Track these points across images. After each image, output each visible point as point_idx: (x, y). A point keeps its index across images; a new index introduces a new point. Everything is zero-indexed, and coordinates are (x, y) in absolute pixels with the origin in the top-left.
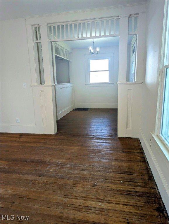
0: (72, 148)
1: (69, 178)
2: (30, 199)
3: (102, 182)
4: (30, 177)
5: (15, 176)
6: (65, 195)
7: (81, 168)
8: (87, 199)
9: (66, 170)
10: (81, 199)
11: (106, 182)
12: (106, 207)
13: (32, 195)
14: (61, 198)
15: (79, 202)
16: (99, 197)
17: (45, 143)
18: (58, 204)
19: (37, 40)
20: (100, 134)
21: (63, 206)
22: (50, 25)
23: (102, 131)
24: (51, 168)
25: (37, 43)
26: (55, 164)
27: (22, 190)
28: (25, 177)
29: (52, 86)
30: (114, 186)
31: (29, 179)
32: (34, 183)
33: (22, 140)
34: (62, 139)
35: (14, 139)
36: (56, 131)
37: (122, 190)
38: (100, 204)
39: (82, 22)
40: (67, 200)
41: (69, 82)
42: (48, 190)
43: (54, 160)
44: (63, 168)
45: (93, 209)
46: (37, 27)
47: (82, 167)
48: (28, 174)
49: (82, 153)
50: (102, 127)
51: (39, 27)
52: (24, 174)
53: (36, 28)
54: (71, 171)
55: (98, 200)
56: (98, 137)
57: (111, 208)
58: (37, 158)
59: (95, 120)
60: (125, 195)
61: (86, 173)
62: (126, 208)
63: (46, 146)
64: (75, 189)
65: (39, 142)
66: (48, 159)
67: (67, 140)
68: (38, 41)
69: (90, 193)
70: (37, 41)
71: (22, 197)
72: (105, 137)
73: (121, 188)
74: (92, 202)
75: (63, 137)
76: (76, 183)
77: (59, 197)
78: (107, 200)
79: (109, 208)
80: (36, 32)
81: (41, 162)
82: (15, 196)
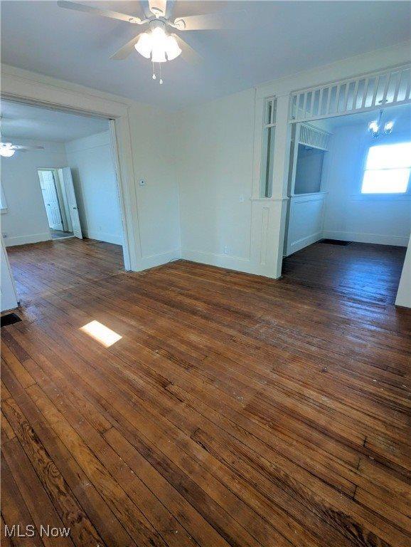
0: (299, 305)
1: (285, 349)
2: (228, 360)
3: (338, 370)
4: (232, 332)
5: (214, 325)
6: (273, 369)
7: (307, 340)
8: (305, 385)
9: (283, 337)
10: (295, 382)
11: (344, 372)
12: (333, 406)
13: (229, 355)
14: (268, 371)
15: (291, 385)
16: (325, 389)
17: (259, 290)
18: (261, 377)
19: (270, 123)
20: (358, 292)
21: (268, 382)
22: (294, 94)
23: (364, 289)
24: (261, 327)
25: (270, 129)
26: (268, 323)
27: (219, 345)
28: (225, 330)
29: (284, 200)
30: (357, 383)
31: (230, 334)
32: (234, 341)
33: (228, 278)
34: (287, 289)
35: (218, 276)
36: (280, 275)
37: (371, 393)
38: (325, 399)
39: (357, 79)
40: (275, 376)
41: (318, 190)
42: (251, 355)
43: (268, 318)
44: (279, 332)
45: (311, 401)
46: (272, 100)
47: (310, 339)
48: (229, 326)
49: (315, 319)
50: (367, 280)
51: (276, 101)
52: (224, 325)
53: (270, 103)
54: (290, 341)
55: (322, 391)
56: (353, 297)
57: (340, 410)
58: (245, 309)
59: (356, 266)
60: (375, 401)
61: (313, 349)
62: (368, 421)
63: (260, 294)
64: (291, 366)
65: (250, 287)
66: (259, 314)
67: (295, 291)
68: (271, 125)
69: (313, 378)
70: (269, 126)
71: (218, 354)
72: (368, 300)
73: (371, 389)
74: (312, 392)
75: (289, 286)
76: (294, 359)
77: (265, 370)
78: (338, 398)
79: (337, 409)
80: (271, 107)
81: (248, 316)
82: (210, 349)
